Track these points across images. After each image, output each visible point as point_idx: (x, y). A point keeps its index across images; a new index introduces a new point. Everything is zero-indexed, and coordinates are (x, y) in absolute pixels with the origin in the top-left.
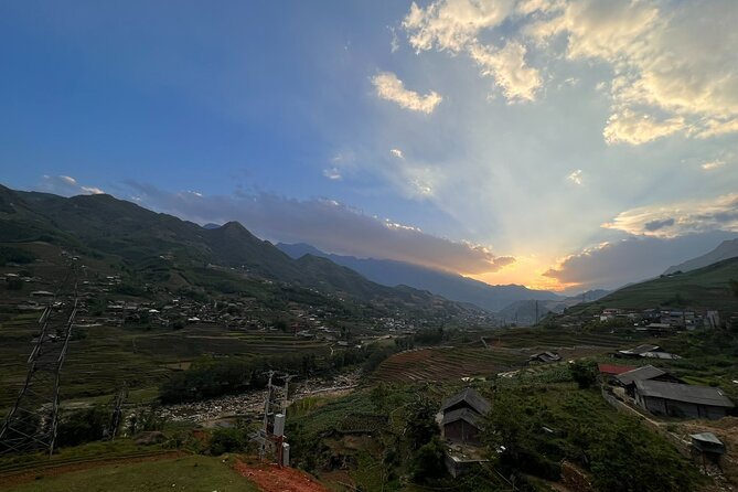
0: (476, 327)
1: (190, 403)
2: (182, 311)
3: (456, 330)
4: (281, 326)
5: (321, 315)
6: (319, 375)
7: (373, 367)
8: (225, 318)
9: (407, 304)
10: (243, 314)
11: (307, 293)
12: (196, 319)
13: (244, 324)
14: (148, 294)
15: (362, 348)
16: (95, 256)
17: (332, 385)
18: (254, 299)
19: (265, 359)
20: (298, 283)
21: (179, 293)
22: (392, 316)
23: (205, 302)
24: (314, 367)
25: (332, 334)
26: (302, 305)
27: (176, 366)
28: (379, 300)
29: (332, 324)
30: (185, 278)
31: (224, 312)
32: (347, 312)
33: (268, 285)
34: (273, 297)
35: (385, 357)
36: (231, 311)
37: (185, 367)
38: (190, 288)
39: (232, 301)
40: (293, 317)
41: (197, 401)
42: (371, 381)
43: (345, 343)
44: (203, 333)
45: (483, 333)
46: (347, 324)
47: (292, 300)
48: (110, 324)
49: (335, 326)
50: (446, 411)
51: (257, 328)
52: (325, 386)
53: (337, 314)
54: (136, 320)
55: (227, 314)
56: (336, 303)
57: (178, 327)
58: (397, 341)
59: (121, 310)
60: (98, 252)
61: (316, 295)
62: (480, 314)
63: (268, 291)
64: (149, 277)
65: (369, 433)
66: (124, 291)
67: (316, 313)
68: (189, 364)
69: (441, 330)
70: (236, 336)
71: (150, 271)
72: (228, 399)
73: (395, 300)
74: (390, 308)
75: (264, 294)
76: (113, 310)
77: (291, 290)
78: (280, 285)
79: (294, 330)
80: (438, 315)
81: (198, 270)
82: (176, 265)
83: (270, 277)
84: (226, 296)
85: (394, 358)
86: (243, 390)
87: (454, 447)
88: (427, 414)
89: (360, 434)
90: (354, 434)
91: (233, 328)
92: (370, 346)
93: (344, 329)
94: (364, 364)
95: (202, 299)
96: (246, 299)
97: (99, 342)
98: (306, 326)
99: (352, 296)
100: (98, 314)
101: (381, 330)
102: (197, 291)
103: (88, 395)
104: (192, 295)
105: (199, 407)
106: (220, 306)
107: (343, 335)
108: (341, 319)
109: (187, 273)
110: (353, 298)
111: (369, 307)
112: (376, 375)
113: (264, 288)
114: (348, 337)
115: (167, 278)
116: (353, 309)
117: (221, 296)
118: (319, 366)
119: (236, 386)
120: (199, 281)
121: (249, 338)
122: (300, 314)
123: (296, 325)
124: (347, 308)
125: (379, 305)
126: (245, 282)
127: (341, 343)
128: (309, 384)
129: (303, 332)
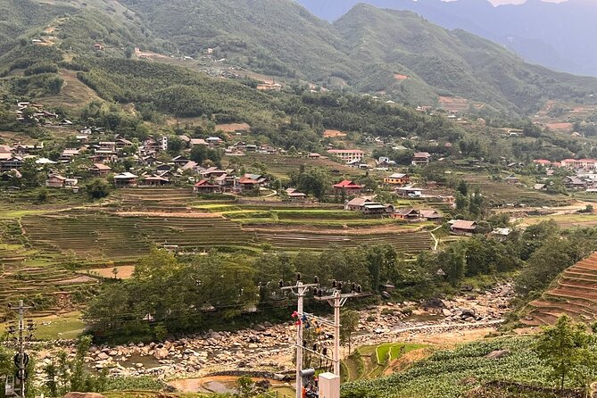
1: (146, 343)
2: (100, 159)
4: (312, 186)
5: (403, 160)
6: (407, 296)
7: (543, 280)
8: (188, 172)
10: (225, 162)
11: (364, 106)
12: (128, 175)
13: (229, 184)
14: (26, 126)
15: (514, 235)
17: (439, 317)
18: (245, 126)
19: (284, 259)
20: (343, 84)
21: (85, 119)
23: (143, 138)
24: (395, 277)
25: (433, 203)
26: (357, 136)
27: (107, 273)
28: (557, 113)
29: (433, 178)
30: (93, 87)
31: (183, 160)
32: (470, 149)
33: (271, 93)
34: (287, 120)
35: (575, 257)
36: (199, 156)
37: (126, 273)
38: (105, 108)
39: (198, 133)
40: (336, 166)
41: (158, 340)
42: (537, 312)
43: (468, 225)
44: (149, 205)
46: (470, 178)
47: (328, 125)
49: (441, 182)
51: (257, 193)
52: (421, 318)
54: (16, 182)
55: (191, 164)
56: (437, 128)
57: (98, 194)
61: (385, 111)
63: (273, 106)
64: (21, 88)
67: (391, 153)
68: (133, 267)
70: (214, 210)
71: (20, 75)
72: (217, 338)
74: (589, 132)
75: (267, 115)
77: (326, 102)
78: (298, 91)
79: (342, 196)
81: (112, 66)
82: (68, 59)
83: (275, 71)
84: (182, 124)
86: (245, 321)
91: (207, 191)
92: (533, 231)
94: (518, 273)
96: (227, 129)
98: (369, 185)
99: (479, 106)
101: (561, 189)
102: (122, 114)
104: (112, 123)
105: (163, 352)
106: (174, 147)
107: (460, 204)
108: (455, 167)
109: (95, 74)
110: (482, 114)
111: (528, 133)
112: (551, 299)
113: (264, 99)
114: (474, 208)
115: (55, 87)
116: (484, 142)
117: (172, 122)
118: (407, 275)
119: (231, 313)
120: (121, 92)
121: (243, 214)
122: (352, 157)
123: (346, 184)
124: (468, 138)
125: (559, 127)
126: (220, 88)
127: (456, 223)
128: (385, 313)
129: (360, 201)
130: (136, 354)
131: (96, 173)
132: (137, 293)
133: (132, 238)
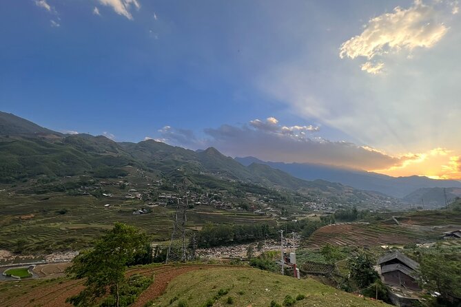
0: (384, 209)
2: (192, 199)
3: (368, 211)
4: (245, 207)
5: (267, 201)
6: (272, 238)
7: (308, 235)
8: (213, 202)
9: (324, 192)
10: (222, 200)
11: (256, 187)
12: (199, 203)
13: (224, 206)
14: (175, 190)
15: (298, 222)
16: (150, 171)
18: (227, 191)
19: (240, 226)
20: (250, 181)
21: (189, 189)
22: (315, 201)
23: (202, 193)
24: (269, 233)
25: (275, 212)
26: (254, 194)
27: (194, 228)
28: (304, 190)
29: (274, 206)
30: (191, 181)
31: (212, 199)
32: (283, 199)
33: (234, 183)
34: (237, 190)
35: (316, 229)
36: (216, 198)
37: (199, 229)
38: (193, 186)
39: (216, 193)
40: (250, 202)
41: (207, 248)
42: (308, 244)
43: (285, 219)
44: (204, 211)
45: (393, 214)
46: (284, 206)
47: (248, 191)
48: (161, 205)
49: (277, 207)
50: (382, 265)
51: (231, 208)
52: (276, 245)
53: (278, 200)
54: (172, 203)
55: (214, 200)
56: (275, 193)
57: (191, 207)
58: (322, 218)
59: (164, 198)
60: (151, 169)
61: (261, 188)
62: (386, 199)
63: (234, 186)
64: (174, 181)
65: (323, 275)
66: (165, 188)
67: (263, 199)
68: (201, 227)
69: (355, 211)
70: (221, 213)
71: (174, 177)
72: (223, 248)
73: (316, 190)
74: (312, 195)
75: (232, 188)
76: (161, 198)
77: (246, 186)
78: (240, 182)
79: (253, 210)
80: (350, 201)
81: (195, 176)
82: (185, 174)
83: (234, 178)
84: (212, 190)
85: (323, 229)
86: (230, 244)
87: (395, 288)
88: (368, 265)
89: (317, 274)
90: (313, 274)
91: (218, 207)
92: (303, 221)
93: (283, 209)
94: (301, 233)
95: (200, 192)
96: (223, 191)
97: (158, 215)
98: (259, 207)
100: (156, 201)
101: (307, 210)
102: (197, 187)
103: (159, 241)
104: (195, 189)
105: (209, 251)
106: (210, 196)
107: (283, 213)
108: (280, 203)
109: (191, 177)
110: (285, 189)
111: (297, 195)
112: (311, 240)
113: (231, 184)
114: (286, 214)
115: (182, 181)
116: (287, 197)
117: (209, 190)
118: (272, 232)
119: (226, 241)
120: (197, 182)
121: (228, 214)
122: (254, 200)
123: (253, 207)
124: (282, 196)
125: (304, 194)
126: (221, 181)
127: (282, 218)
128: (267, 243)
129: (258, 211)
130: (202, 252)
131: (191, 202)
132: (203, 234)
133: (200, 219)
